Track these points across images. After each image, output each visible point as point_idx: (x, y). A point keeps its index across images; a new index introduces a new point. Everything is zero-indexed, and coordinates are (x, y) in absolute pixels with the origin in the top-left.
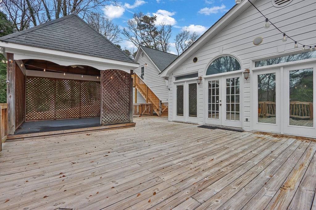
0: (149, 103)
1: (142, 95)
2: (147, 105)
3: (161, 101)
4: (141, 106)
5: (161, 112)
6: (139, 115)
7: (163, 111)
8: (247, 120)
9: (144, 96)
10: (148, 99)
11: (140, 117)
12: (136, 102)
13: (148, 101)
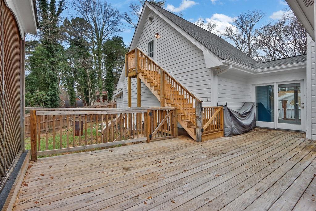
0: (167, 107)
1: (152, 90)
2: (162, 112)
3: (200, 103)
4: (150, 114)
5: (202, 130)
6: (146, 138)
7: (205, 127)
9: (155, 93)
10: (164, 97)
11: (147, 141)
12: (139, 104)
13: (164, 102)
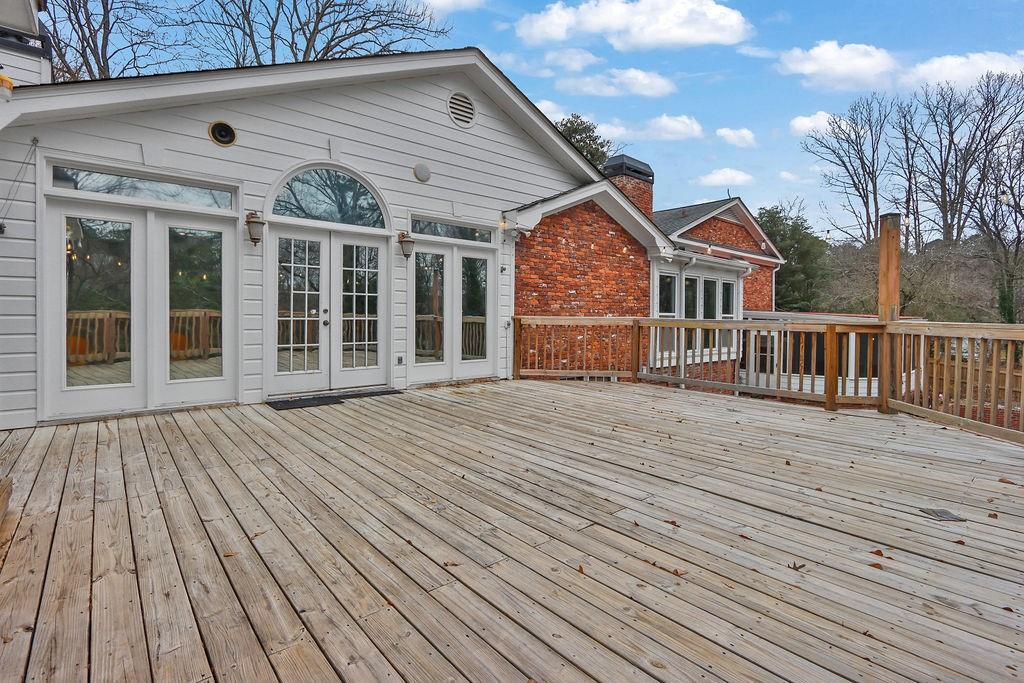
8: (400, 360)
